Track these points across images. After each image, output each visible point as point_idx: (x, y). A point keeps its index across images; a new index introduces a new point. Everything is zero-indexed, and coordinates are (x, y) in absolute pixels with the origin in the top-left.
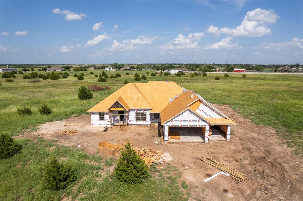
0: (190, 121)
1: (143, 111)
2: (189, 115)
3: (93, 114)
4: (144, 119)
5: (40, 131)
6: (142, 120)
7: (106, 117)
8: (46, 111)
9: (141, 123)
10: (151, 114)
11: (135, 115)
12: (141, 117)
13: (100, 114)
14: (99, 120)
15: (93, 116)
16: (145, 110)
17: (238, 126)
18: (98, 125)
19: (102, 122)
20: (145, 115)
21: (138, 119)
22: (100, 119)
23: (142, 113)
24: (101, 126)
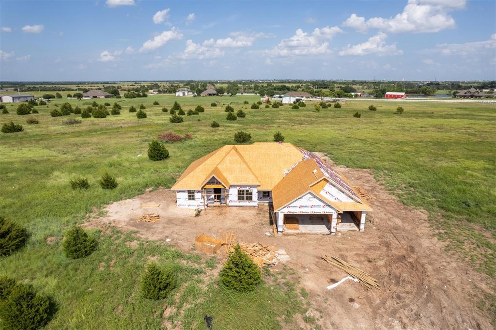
0: (311, 207)
1: (247, 188)
2: (310, 199)
3: (180, 192)
4: (249, 198)
5: (109, 216)
6: (247, 199)
7: (198, 196)
8: (109, 184)
9: (245, 203)
10: (259, 192)
11: (236, 193)
12: (245, 195)
13: (189, 192)
14: (187, 200)
15: (179, 195)
16: (251, 187)
17: (379, 207)
18: (187, 207)
19: (191, 202)
20: (251, 193)
21: (241, 198)
22: (190, 199)
23: (247, 191)
24: (190, 207)
